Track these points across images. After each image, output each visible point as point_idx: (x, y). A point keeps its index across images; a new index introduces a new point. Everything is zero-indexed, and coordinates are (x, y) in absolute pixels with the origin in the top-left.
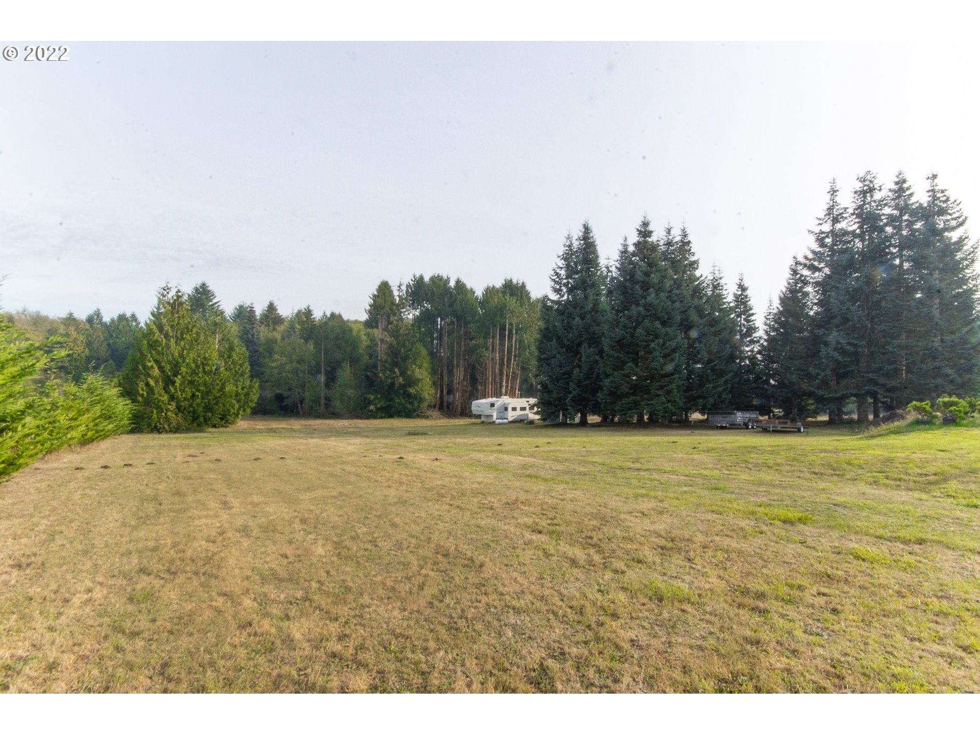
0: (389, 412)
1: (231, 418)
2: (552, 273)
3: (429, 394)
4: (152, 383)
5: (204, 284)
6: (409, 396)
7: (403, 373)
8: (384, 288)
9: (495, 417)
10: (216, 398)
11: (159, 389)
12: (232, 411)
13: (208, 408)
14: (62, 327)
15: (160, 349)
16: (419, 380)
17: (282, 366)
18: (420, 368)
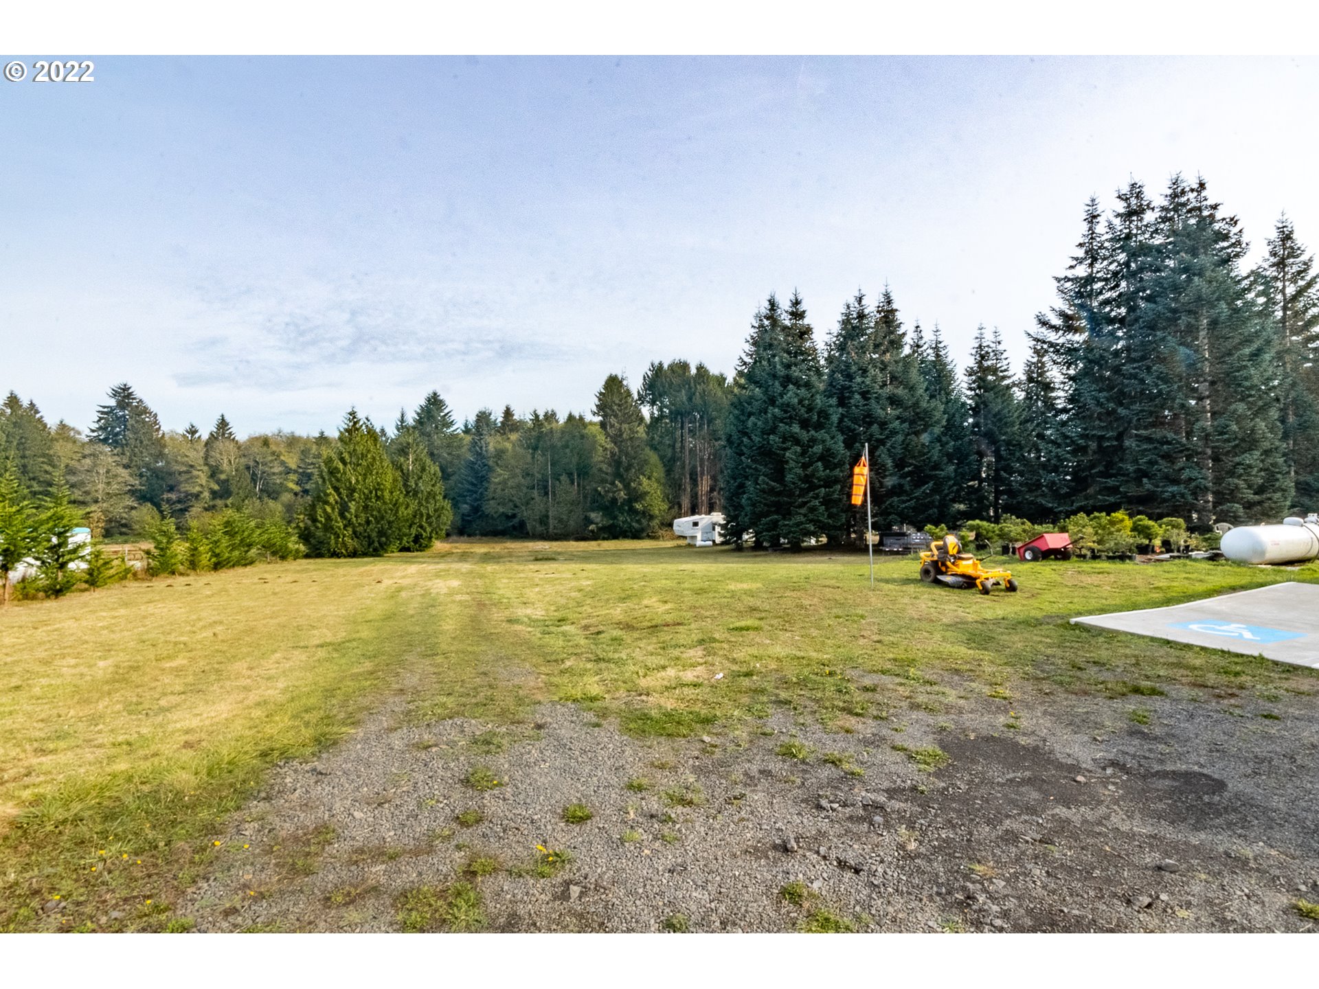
0: (613, 533)
1: (424, 542)
2: (738, 362)
3: (660, 510)
4: (329, 509)
5: (435, 394)
6: (636, 512)
7: (627, 486)
8: (613, 383)
9: (699, 537)
10: (389, 522)
11: (335, 515)
12: (424, 534)
13: (381, 533)
14: (314, 447)
15: (339, 475)
16: (647, 493)
17: (505, 482)
18: (649, 478)
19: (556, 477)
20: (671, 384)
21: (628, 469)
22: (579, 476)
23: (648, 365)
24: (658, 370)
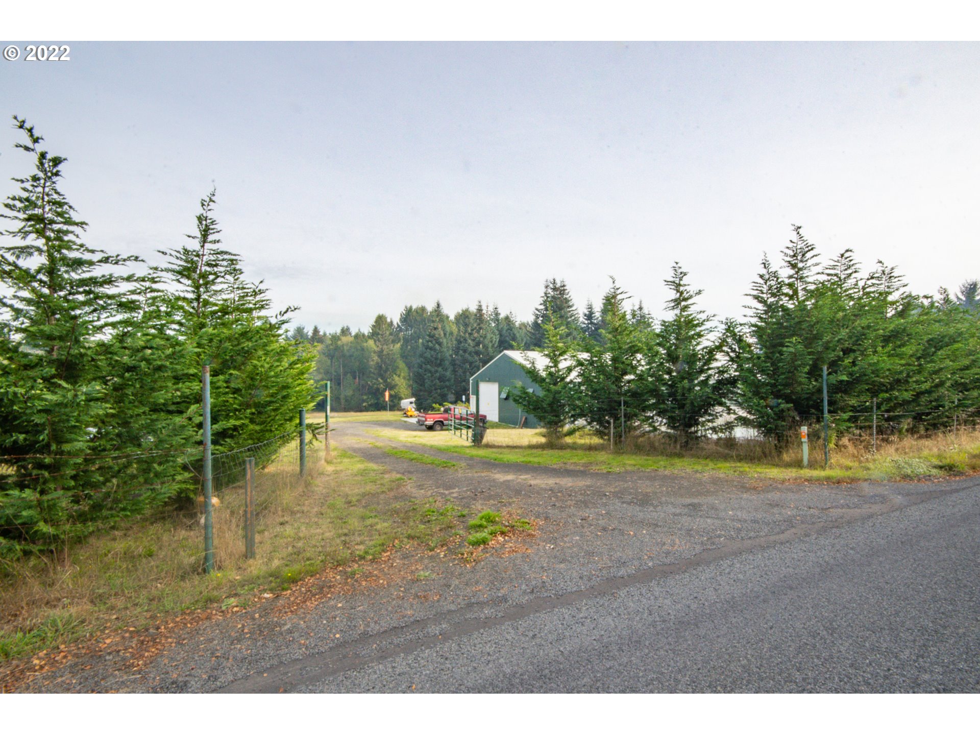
7: (385, 381)
8: (381, 319)
16: (397, 385)
18: (399, 376)
19: (345, 374)
20: (416, 320)
21: (386, 372)
22: (359, 373)
23: (404, 308)
24: (409, 311)
